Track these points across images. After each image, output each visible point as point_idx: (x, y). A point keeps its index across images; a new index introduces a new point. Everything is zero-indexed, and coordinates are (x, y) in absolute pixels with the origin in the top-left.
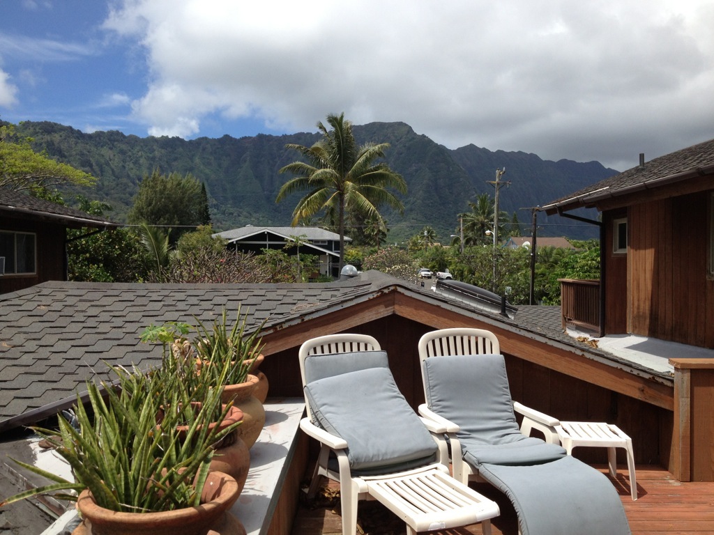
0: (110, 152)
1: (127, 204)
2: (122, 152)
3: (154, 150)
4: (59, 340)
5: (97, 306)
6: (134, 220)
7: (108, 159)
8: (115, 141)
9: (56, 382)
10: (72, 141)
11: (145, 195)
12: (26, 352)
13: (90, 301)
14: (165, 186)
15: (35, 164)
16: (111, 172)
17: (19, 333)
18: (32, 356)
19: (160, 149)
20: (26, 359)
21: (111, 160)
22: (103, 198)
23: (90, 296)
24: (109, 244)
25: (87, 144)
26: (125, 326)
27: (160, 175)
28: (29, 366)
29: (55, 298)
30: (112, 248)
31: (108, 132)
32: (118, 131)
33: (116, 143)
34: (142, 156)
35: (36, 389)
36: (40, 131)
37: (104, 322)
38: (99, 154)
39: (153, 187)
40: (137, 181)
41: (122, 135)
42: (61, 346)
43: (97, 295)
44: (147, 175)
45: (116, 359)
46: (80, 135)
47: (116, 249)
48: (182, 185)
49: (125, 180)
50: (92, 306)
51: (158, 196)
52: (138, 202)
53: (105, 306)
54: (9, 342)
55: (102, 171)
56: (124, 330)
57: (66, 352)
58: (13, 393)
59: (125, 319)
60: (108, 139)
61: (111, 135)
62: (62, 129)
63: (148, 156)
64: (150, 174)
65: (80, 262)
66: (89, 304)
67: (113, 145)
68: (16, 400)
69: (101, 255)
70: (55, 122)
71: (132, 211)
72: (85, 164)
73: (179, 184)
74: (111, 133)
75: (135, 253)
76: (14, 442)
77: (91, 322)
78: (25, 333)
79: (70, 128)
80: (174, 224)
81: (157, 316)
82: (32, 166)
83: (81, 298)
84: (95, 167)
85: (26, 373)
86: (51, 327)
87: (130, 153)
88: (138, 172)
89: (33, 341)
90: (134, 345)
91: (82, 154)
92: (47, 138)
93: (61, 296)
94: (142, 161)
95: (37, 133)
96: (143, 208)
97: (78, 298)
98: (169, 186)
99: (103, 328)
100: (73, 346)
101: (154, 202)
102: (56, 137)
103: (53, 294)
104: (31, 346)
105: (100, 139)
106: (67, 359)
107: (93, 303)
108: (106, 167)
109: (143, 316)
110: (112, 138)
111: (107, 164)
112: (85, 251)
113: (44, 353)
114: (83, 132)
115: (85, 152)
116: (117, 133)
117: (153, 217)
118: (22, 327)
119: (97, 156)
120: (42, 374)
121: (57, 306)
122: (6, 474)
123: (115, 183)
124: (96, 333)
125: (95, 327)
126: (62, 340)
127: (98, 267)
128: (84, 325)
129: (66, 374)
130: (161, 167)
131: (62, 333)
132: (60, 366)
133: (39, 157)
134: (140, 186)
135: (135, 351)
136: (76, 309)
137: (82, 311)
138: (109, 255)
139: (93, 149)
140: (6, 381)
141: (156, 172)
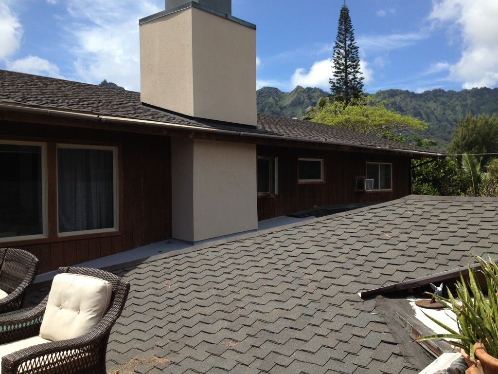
0: (434, 104)
1: (446, 140)
2: (443, 103)
3: (467, 99)
4: (422, 234)
5: (446, 213)
6: (452, 151)
7: (433, 109)
8: (438, 96)
9: (423, 263)
10: (409, 100)
11: (461, 133)
12: (401, 241)
13: (441, 209)
14: (475, 125)
15: (387, 118)
16: (435, 118)
17: (395, 228)
18: (405, 244)
19: (471, 98)
20: (401, 246)
21: (435, 110)
22: (430, 137)
23: (440, 206)
24: (436, 169)
25: (418, 100)
26: (468, 228)
27: (471, 117)
28: (404, 250)
29: (416, 206)
30: (438, 172)
31: (433, 90)
32: (440, 89)
33: (439, 98)
34: (457, 105)
35: (410, 266)
36: (388, 96)
37: (452, 224)
38: (427, 107)
39: (467, 126)
40: (455, 123)
41: (443, 91)
42: (423, 239)
43: (445, 205)
44: (462, 118)
45: (464, 251)
46: (414, 95)
47: (442, 173)
48: (489, 123)
49: (445, 123)
50: (443, 212)
51: (470, 132)
52: (455, 138)
53: (452, 213)
54: (389, 234)
55: (428, 118)
56: (468, 231)
57: (428, 243)
58: (396, 267)
59: (467, 223)
60: (433, 96)
61: (435, 93)
62: (402, 92)
63: (462, 104)
64: (465, 117)
65: (416, 182)
66: (440, 211)
67: (437, 99)
68: (398, 272)
69: (430, 177)
70: (397, 89)
71: (451, 145)
72: (417, 114)
73: (487, 122)
74: (435, 91)
75: (456, 175)
76: (399, 300)
77: (443, 224)
78: (399, 228)
79: (407, 91)
80: (483, 153)
81: (492, 221)
82: (386, 120)
83: (434, 207)
84: (424, 116)
85: (403, 255)
86: (415, 226)
87: (449, 104)
88: (455, 116)
89: (405, 234)
90: (477, 242)
91: (415, 108)
92: (392, 100)
93: (420, 205)
94: (458, 108)
95: (386, 97)
96: (459, 142)
97: (433, 207)
98: (479, 124)
99: (452, 228)
100: (432, 239)
101: (467, 138)
102: (398, 99)
103: (415, 203)
104: (404, 237)
105: (427, 96)
106: (429, 248)
107: (443, 211)
108: (432, 115)
109: (481, 221)
110: (436, 94)
111: (433, 113)
112: (419, 174)
113: (413, 242)
114: (416, 93)
115: (417, 106)
116: (440, 90)
117: (467, 148)
118: (396, 224)
119: (425, 109)
120: (413, 256)
121: (419, 212)
122: (398, 320)
123: (438, 125)
124: (448, 232)
125: (447, 228)
126: (424, 235)
127: (429, 185)
128: (439, 225)
129: (429, 258)
130: (472, 111)
131: (424, 230)
132: (424, 252)
133: (390, 113)
134: (457, 126)
135: (478, 247)
136: (432, 214)
137: (436, 216)
138: (436, 177)
139: (423, 103)
140: (390, 259)
141: (468, 115)
